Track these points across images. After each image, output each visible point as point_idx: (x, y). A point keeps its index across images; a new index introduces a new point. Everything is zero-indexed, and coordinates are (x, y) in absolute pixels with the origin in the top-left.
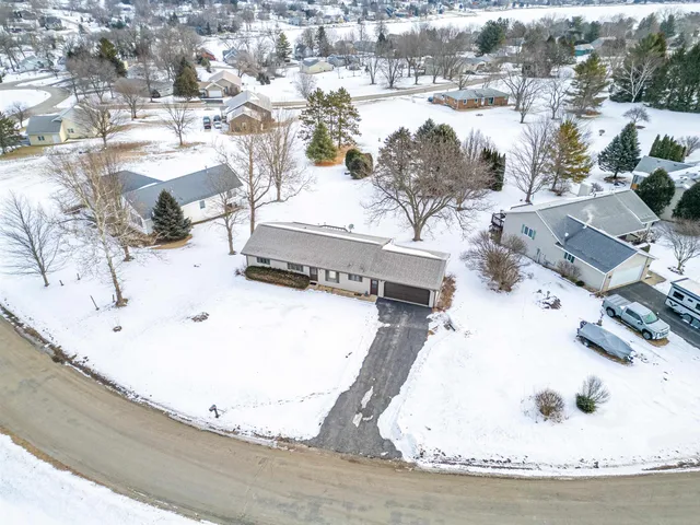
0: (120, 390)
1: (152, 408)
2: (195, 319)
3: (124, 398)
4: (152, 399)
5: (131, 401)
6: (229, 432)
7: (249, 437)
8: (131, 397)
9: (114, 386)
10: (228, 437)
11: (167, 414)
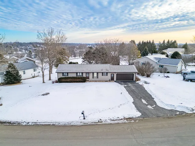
0: (15, 123)
1: (42, 125)
2: (43, 95)
3: (19, 126)
4: (39, 121)
5: (26, 125)
6: (97, 123)
7: (109, 122)
8: (25, 124)
9: (10, 123)
10: (98, 124)
11: (53, 125)
